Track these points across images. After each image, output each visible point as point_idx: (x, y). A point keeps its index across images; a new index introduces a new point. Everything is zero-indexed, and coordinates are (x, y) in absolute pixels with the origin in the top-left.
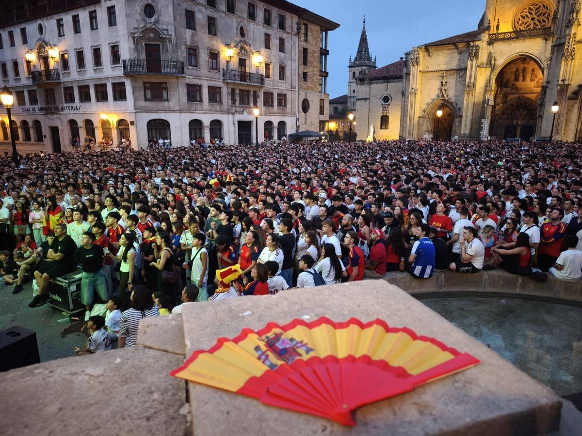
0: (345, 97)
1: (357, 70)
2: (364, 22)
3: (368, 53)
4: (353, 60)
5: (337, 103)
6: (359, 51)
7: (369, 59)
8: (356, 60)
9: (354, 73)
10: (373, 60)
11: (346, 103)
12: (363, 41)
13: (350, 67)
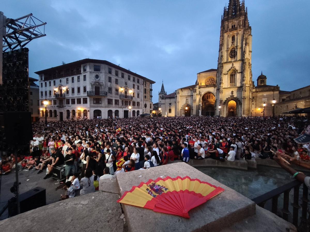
0: (158, 103)
1: (161, 95)
2: (163, 82)
3: (164, 90)
4: (160, 92)
5: (155, 105)
6: (162, 90)
7: (165, 92)
8: (161, 92)
9: (160, 96)
10: (166, 92)
11: (158, 105)
12: (163, 87)
13: (159, 94)
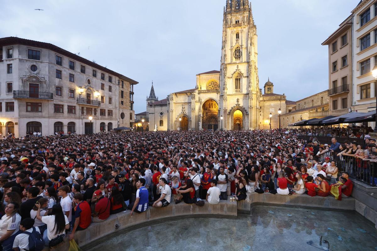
0: (145, 113)
1: (149, 101)
2: (152, 83)
3: (155, 95)
4: (148, 98)
5: (142, 115)
6: (151, 94)
7: (155, 97)
8: (149, 97)
9: (149, 103)
10: (157, 98)
11: (146, 115)
12: (152, 90)
13: (147, 100)
